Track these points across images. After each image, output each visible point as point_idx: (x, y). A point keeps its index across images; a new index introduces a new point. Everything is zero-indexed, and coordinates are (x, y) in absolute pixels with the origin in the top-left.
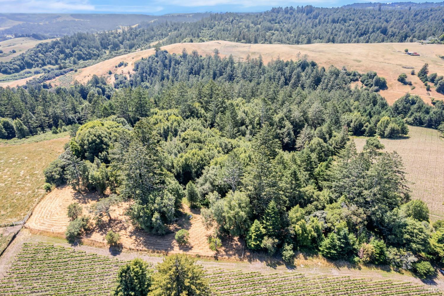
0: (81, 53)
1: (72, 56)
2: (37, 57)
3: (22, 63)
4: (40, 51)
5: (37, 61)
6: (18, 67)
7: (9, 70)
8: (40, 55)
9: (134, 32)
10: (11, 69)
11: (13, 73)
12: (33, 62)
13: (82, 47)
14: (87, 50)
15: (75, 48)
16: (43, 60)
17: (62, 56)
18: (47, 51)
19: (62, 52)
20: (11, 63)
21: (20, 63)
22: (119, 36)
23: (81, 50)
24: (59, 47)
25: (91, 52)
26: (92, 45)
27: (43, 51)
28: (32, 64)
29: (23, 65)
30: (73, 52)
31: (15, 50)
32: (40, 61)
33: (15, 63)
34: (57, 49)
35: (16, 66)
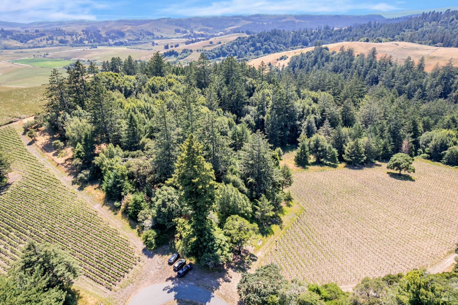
0: (269, 47)
1: (260, 49)
2: (233, 48)
3: (219, 52)
4: (236, 43)
5: (231, 51)
6: (215, 55)
7: (208, 57)
8: (235, 46)
9: (329, 32)
10: (209, 56)
11: (211, 59)
12: (228, 52)
13: (272, 42)
14: (275, 45)
15: (266, 43)
16: (235, 51)
17: (252, 48)
18: (242, 44)
19: (253, 45)
20: (211, 51)
21: (218, 52)
22: (312, 34)
23: (269, 45)
24: (252, 41)
25: (278, 47)
26: (281, 42)
27: (239, 43)
28: (227, 54)
29: (220, 54)
30: (262, 46)
31: (221, 41)
32: (233, 52)
33: (215, 51)
34: (250, 43)
35: (214, 54)
